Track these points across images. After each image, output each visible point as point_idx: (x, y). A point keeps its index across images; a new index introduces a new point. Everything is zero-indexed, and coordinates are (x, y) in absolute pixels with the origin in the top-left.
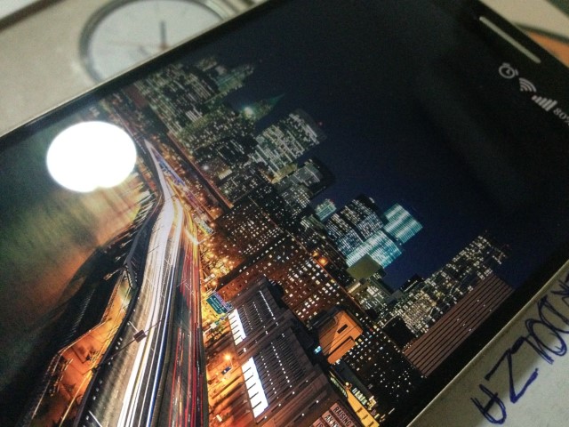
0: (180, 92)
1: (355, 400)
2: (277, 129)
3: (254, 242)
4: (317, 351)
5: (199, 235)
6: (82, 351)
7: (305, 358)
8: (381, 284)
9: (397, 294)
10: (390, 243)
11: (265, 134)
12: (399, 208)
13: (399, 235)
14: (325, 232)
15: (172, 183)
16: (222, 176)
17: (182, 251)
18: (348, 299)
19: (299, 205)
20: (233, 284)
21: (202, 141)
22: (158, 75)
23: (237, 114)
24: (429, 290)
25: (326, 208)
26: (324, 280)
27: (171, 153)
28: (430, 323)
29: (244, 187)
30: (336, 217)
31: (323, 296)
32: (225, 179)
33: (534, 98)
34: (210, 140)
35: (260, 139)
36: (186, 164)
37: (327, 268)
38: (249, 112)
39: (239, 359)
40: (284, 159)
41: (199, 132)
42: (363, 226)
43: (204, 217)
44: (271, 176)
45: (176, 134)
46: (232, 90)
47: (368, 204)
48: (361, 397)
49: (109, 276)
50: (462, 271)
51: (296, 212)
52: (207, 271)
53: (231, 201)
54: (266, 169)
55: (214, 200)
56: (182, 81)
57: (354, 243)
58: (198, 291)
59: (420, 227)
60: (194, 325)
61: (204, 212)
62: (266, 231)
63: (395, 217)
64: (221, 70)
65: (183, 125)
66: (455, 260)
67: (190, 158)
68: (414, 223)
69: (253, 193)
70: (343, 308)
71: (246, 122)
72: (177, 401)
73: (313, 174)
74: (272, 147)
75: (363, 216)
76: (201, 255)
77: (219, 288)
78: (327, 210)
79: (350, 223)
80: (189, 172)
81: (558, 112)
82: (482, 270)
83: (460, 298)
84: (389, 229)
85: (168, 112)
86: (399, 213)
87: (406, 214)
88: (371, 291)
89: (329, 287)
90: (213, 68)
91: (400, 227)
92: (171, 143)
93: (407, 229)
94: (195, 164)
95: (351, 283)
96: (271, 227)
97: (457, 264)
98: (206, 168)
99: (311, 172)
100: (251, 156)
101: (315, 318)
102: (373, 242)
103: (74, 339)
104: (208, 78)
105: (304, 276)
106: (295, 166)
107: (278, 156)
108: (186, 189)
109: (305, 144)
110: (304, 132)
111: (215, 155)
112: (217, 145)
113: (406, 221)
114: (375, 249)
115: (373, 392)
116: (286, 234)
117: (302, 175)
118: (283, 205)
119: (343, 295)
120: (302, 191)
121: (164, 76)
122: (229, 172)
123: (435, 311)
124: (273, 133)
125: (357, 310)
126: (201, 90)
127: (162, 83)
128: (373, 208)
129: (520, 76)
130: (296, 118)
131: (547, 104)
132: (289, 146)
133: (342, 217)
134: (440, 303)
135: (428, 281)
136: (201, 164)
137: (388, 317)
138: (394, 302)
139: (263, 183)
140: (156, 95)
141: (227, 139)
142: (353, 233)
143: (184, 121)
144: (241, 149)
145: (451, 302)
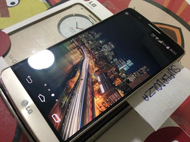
0: (87, 38)
1: (120, 92)
2: (106, 45)
3: (102, 65)
4: (113, 84)
5: (92, 63)
6: (72, 81)
7: (111, 85)
8: (125, 73)
9: (128, 75)
10: (127, 66)
11: (104, 46)
12: (129, 60)
13: (129, 65)
14: (115, 64)
15: (87, 54)
16: (96, 53)
17: (89, 66)
18: (119, 76)
19: (110, 59)
20: (98, 72)
21: (92, 47)
22: (83, 34)
23: (98, 42)
24: (134, 75)
25: (115, 60)
26: (115, 72)
27: (86, 49)
28: (134, 80)
29: (100, 56)
30: (117, 61)
31: (114, 75)
32: (96, 54)
33: (158, 41)
34: (93, 47)
35: (103, 47)
36: (89, 51)
37: (115, 70)
38: (101, 42)
39: (99, 84)
40: (107, 51)
41: (91, 45)
42: (122, 63)
43: (93, 60)
44: (105, 54)
45: (87, 45)
46: (98, 38)
47: (123, 59)
48: (121, 91)
49: (76, 70)
50: (141, 72)
51: (110, 60)
52: (93, 69)
53: (97, 58)
54: (104, 52)
55: (94, 58)
56: (88, 35)
57: (120, 66)
58: (92, 73)
59: (133, 64)
60: (91, 78)
61: (93, 59)
62: (104, 63)
63: (128, 62)
64: (95, 34)
65: (88, 44)
66: (139, 70)
67: (90, 50)
68: (132, 63)
69: (102, 56)
70: (118, 77)
71: (100, 44)
72: (89, 90)
73: (113, 54)
74: (105, 48)
75: (122, 62)
76: (92, 67)
77: (96, 72)
78: (116, 60)
79: (120, 63)
80: (90, 52)
81: (163, 43)
82: (144, 72)
83: (140, 76)
84: (127, 64)
85: (85, 41)
86: (129, 61)
87: (131, 61)
88: (123, 74)
89: (116, 73)
90: (94, 33)
91: (129, 64)
92: (86, 47)
93: (131, 64)
94: (91, 51)
95: (120, 73)
96: (105, 63)
97: (140, 71)
98: (93, 52)
99: (113, 53)
100: (101, 50)
101: (113, 79)
102: (124, 66)
103: (71, 79)
104: (93, 35)
105: (111, 71)
106: (110, 52)
107: (106, 50)
108: (89, 55)
109: (111, 48)
110: (111, 46)
111: (94, 50)
112: (95, 47)
113: (131, 63)
114: (124, 67)
115: (123, 91)
116: (107, 64)
117: (111, 54)
118: (107, 59)
119: (118, 75)
120: (111, 57)
121: (84, 35)
122: (97, 53)
123: (135, 78)
124: (106, 46)
125: (121, 77)
126: (91, 37)
127: (84, 36)
128: (124, 60)
129: (156, 36)
130: (110, 43)
131: (161, 42)
132: (108, 48)
133: (118, 61)
134: (136, 77)
135: (134, 73)
136: (92, 51)
137: (126, 79)
138: (128, 77)
139: (103, 55)
140: (83, 38)
141: (97, 47)
142: (120, 64)
143: (88, 43)
144: (99, 48)
145: (138, 77)
